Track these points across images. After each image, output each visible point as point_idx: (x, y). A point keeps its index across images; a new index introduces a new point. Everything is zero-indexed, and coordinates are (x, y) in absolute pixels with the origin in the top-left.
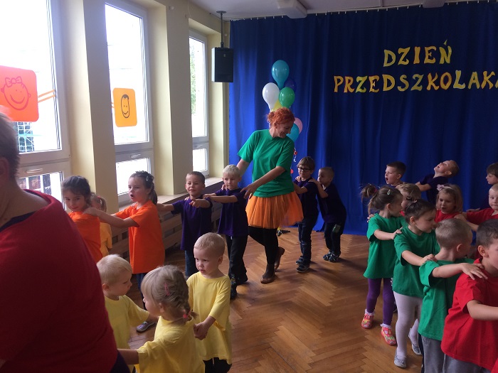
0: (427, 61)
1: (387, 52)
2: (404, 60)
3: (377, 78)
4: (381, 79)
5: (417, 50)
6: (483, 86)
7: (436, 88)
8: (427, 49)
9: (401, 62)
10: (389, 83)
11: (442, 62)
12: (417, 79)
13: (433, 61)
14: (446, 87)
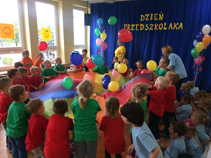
0: (155, 19)
3: (138, 25)
5: (152, 15)
6: (174, 29)
7: (157, 29)
8: (155, 15)
9: (146, 19)
10: (142, 27)
11: (160, 19)
12: (151, 26)
14: (161, 29)
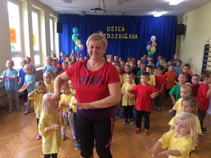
0: (119, 30)
1: (108, 27)
2: (113, 30)
3: (106, 34)
4: (107, 35)
5: (116, 27)
6: (132, 38)
7: (121, 38)
8: (119, 27)
9: (112, 30)
10: (109, 36)
11: (122, 31)
12: (116, 35)
13: (120, 31)
14: (123, 38)
